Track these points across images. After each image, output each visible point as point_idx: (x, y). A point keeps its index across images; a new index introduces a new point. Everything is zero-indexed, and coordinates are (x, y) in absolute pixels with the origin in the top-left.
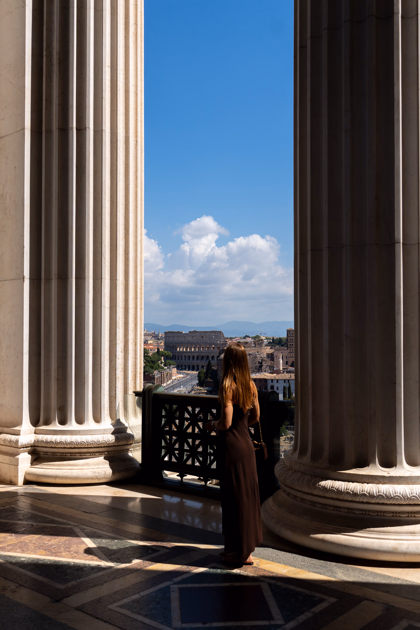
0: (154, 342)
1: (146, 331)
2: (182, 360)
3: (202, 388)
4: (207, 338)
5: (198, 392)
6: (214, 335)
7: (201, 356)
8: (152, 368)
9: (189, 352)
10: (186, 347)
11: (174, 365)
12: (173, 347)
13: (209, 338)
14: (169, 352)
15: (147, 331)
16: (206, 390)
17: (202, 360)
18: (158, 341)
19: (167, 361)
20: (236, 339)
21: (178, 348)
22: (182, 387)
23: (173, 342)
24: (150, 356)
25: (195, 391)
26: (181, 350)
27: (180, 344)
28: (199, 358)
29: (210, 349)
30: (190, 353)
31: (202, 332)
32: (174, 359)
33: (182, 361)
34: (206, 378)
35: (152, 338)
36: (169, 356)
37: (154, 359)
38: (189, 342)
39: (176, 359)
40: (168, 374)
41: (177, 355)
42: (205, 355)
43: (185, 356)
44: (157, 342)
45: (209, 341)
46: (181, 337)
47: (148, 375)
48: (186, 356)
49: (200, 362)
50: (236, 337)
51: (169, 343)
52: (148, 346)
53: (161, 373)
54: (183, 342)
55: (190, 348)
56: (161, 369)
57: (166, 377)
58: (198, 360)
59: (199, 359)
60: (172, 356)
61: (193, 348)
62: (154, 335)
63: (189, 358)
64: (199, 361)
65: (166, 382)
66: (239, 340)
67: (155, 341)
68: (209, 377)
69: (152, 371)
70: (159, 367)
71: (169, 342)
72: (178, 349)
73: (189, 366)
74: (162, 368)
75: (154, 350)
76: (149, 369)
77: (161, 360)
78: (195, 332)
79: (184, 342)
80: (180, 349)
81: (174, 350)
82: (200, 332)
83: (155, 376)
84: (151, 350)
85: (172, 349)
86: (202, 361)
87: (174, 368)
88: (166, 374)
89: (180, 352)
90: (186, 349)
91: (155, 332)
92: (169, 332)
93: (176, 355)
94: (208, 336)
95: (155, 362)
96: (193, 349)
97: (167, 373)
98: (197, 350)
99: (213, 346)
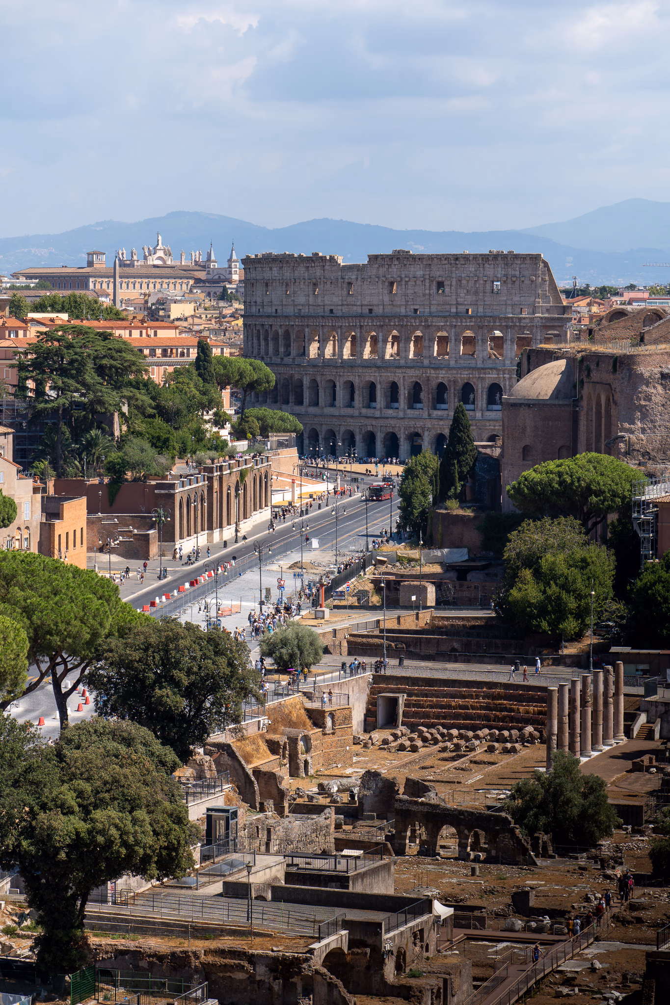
0: (201, 310)
1: (160, 254)
2: (332, 405)
3: (415, 553)
4: (462, 293)
5: (395, 571)
6: (500, 272)
7: (434, 384)
8: (160, 444)
9: (368, 365)
10: (354, 337)
11: (285, 431)
12: (287, 335)
13: (476, 293)
14: (258, 362)
15: (168, 253)
16: (441, 564)
17: (435, 408)
18: (222, 304)
19: (253, 411)
20: (627, 296)
21: (311, 340)
22: (315, 543)
23: (290, 310)
24: (156, 386)
25: (383, 569)
26: (329, 351)
27: (321, 322)
28: (423, 395)
29: (479, 348)
30: (378, 367)
31: (439, 257)
32: (292, 398)
33: (329, 411)
34: (441, 498)
35: (191, 291)
36: (258, 382)
37: (172, 402)
38: (371, 311)
39: (300, 402)
40: (249, 480)
41: (306, 382)
42: (455, 382)
43: (351, 387)
44: (216, 313)
45: (475, 304)
46: (328, 286)
47: (136, 480)
48: (356, 381)
49: (426, 415)
50: (632, 287)
51: (268, 317)
52: (151, 332)
53: (210, 470)
54: (338, 312)
55: (375, 340)
56: (213, 453)
57: (237, 490)
58: (419, 405)
59: (420, 401)
60: (273, 383)
61: (389, 346)
62: (202, 275)
63: (372, 398)
64: (423, 411)
65: (233, 519)
66: (643, 300)
67: (208, 304)
68: (456, 496)
69: (163, 460)
70: (200, 440)
71: (269, 310)
72: (313, 350)
73: (370, 438)
74: (216, 448)
75: (182, 354)
76: (142, 450)
77: (219, 404)
78: (401, 258)
79: (345, 309)
80: (321, 349)
81: (294, 352)
82: (431, 258)
83: (172, 486)
84: (165, 353)
85: (282, 350)
86: (436, 413)
87: (281, 445)
88: (234, 479)
89: (322, 364)
90: (356, 349)
91: (209, 259)
92: (269, 260)
93: (301, 381)
94: (471, 283)
95: (178, 412)
96: (390, 351)
97: (242, 474)
98: (411, 356)
99: (498, 333)
